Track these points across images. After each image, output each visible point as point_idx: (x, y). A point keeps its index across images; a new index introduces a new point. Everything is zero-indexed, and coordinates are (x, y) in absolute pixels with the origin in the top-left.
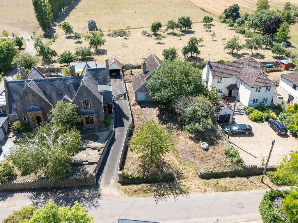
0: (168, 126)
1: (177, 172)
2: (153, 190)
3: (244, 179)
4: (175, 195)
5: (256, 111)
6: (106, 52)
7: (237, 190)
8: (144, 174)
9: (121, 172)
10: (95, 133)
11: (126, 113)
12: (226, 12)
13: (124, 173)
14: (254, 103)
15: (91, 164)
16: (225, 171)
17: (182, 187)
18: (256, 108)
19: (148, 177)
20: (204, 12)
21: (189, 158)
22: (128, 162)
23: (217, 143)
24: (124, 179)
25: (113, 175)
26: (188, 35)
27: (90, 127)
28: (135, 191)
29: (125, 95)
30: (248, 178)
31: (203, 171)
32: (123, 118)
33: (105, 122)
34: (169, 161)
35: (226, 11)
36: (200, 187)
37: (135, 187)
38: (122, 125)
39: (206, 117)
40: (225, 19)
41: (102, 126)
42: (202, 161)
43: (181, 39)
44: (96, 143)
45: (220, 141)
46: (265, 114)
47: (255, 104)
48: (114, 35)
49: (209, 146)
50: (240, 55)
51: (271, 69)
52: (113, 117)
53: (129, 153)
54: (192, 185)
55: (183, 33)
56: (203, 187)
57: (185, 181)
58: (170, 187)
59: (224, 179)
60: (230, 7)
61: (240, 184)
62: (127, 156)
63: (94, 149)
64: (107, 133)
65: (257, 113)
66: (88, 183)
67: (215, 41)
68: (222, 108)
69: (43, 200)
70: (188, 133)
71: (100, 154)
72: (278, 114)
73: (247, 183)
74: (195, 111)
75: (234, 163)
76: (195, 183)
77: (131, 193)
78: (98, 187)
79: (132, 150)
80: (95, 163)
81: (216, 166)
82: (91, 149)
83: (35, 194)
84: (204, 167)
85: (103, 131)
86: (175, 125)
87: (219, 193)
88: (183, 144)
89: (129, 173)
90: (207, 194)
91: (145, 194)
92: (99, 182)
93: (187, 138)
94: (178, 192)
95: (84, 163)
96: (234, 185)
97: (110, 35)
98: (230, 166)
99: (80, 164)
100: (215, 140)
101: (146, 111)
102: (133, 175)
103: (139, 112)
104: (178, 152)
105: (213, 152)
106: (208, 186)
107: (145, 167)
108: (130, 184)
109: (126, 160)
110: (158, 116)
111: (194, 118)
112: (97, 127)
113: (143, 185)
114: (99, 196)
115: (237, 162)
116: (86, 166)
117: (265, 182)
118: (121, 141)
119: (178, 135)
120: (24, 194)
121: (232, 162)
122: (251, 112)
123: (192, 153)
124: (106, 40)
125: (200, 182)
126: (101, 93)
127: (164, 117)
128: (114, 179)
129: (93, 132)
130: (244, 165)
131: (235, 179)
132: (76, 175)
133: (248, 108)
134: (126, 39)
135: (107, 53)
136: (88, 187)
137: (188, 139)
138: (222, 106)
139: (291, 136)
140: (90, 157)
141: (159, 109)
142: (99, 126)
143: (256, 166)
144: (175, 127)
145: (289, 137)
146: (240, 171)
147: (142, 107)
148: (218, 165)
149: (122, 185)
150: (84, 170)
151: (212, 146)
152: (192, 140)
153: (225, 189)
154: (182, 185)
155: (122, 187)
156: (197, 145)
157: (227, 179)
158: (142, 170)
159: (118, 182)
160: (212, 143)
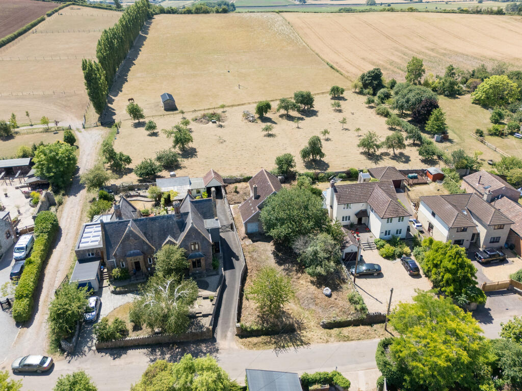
0: (286, 268)
1: (297, 322)
2: (273, 342)
3: (368, 328)
4: (296, 347)
5: (387, 245)
6: (196, 152)
7: (359, 339)
8: (263, 326)
9: (239, 325)
10: (203, 279)
11: (235, 250)
12: (363, 79)
13: (242, 326)
14: (386, 234)
15: (206, 316)
16: (348, 319)
17: (303, 338)
18: (389, 241)
19: (267, 329)
20: (333, 70)
21: (311, 306)
22: (244, 313)
23: (341, 288)
24: (242, 332)
25: (229, 328)
26: (309, 118)
27: (197, 272)
28: (255, 344)
29: (232, 225)
30: (372, 327)
31: (326, 321)
32: (232, 258)
33: (213, 265)
34: (288, 309)
35: (363, 77)
36: (322, 337)
37: (254, 340)
38: (232, 267)
39: (328, 259)
40: (362, 88)
41: (210, 270)
42: (325, 308)
43: (298, 128)
44: (206, 291)
45: (344, 286)
46: (398, 250)
47: (387, 236)
48: (204, 120)
49: (332, 291)
50: (378, 156)
51: (415, 181)
52: (221, 257)
53: (245, 302)
54: (313, 335)
55: (302, 115)
56: (325, 337)
57: (307, 332)
58: (291, 339)
59: (347, 328)
60: (369, 73)
61: (363, 333)
62: (243, 306)
63: (205, 298)
64: (217, 277)
65: (388, 248)
66: (205, 337)
67: (346, 129)
68: (347, 245)
69: (160, 357)
70: (309, 276)
71: (213, 305)
72: (412, 249)
73: (370, 332)
74: (316, 253)
75: (358, 311)
76: (317, 334)
77: (251, 346)
78: (216, 341)
79: (247, 299)
80: (210, 314)
81: (339, 314)
82: (202, 298)
83: (150, 350)
84: (327, 316)
85: (212, 275)
86: (294, 266)
87: (341, 343)
88: (304, 289)
89: (248, 325)
90: (330, 344)
91: (266, 346)
92: (215, 336)
93: (308, 282)
94: (299, 343)
95: (197, 315)
96: (357, 334)
97: (196, 119)
98: (353, 313)
99: (193, 317)
100: (339, 284)
101: (260, 246)
102: (252, 327)
103: (251, 248)
104: (298, 299)
105: (336, 299)
106: (330, 336)
107: (264, 318)
108: (249, 337)
109: (242, 310)
110: (274, 253)
111: (316, 260)
112: (205, 271)
113: (262, 337)
114: (217, 350)
115: (361, 309)
116: (199, 318)
117: (389, 330)
118: (233, 287)
119: (299, 278)
120: (138, 351)
121: (356, 309)
122: (382, 246)
123: (314, 299)
124: (193, 130)
125: (322, 332)
126: (208, 230)
127: (280, 254)
128: (232, 332)
129: (201, 277)
130: (367, 313)
131: (358, 327)
132: (191, 329)
133: (379, 241)
134: (221, 126)
135: (197, 154)
136: (204, 341)
137: (310, 284)
138: (347, 242)
139: (423, 276)
140: (203, 308)
141: (274, 244)
142: (207, 270)
143: (380, 313)
144: (294, 268)
145: (421, 277)
146: (364, 319)
147: (254, 241)
148: (341, 313)
149: (240, 338)
150: (198, 324)
151: (335, 292)
152: (314, 285)
153: (347, 339)
154: (303, 336)
155: (241, 340)
156: (319, 290)
157: (351, 328)
158: (261, 322)
159: (236, 335)
160: (335, 288)
